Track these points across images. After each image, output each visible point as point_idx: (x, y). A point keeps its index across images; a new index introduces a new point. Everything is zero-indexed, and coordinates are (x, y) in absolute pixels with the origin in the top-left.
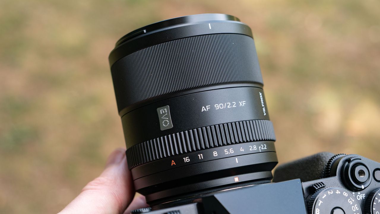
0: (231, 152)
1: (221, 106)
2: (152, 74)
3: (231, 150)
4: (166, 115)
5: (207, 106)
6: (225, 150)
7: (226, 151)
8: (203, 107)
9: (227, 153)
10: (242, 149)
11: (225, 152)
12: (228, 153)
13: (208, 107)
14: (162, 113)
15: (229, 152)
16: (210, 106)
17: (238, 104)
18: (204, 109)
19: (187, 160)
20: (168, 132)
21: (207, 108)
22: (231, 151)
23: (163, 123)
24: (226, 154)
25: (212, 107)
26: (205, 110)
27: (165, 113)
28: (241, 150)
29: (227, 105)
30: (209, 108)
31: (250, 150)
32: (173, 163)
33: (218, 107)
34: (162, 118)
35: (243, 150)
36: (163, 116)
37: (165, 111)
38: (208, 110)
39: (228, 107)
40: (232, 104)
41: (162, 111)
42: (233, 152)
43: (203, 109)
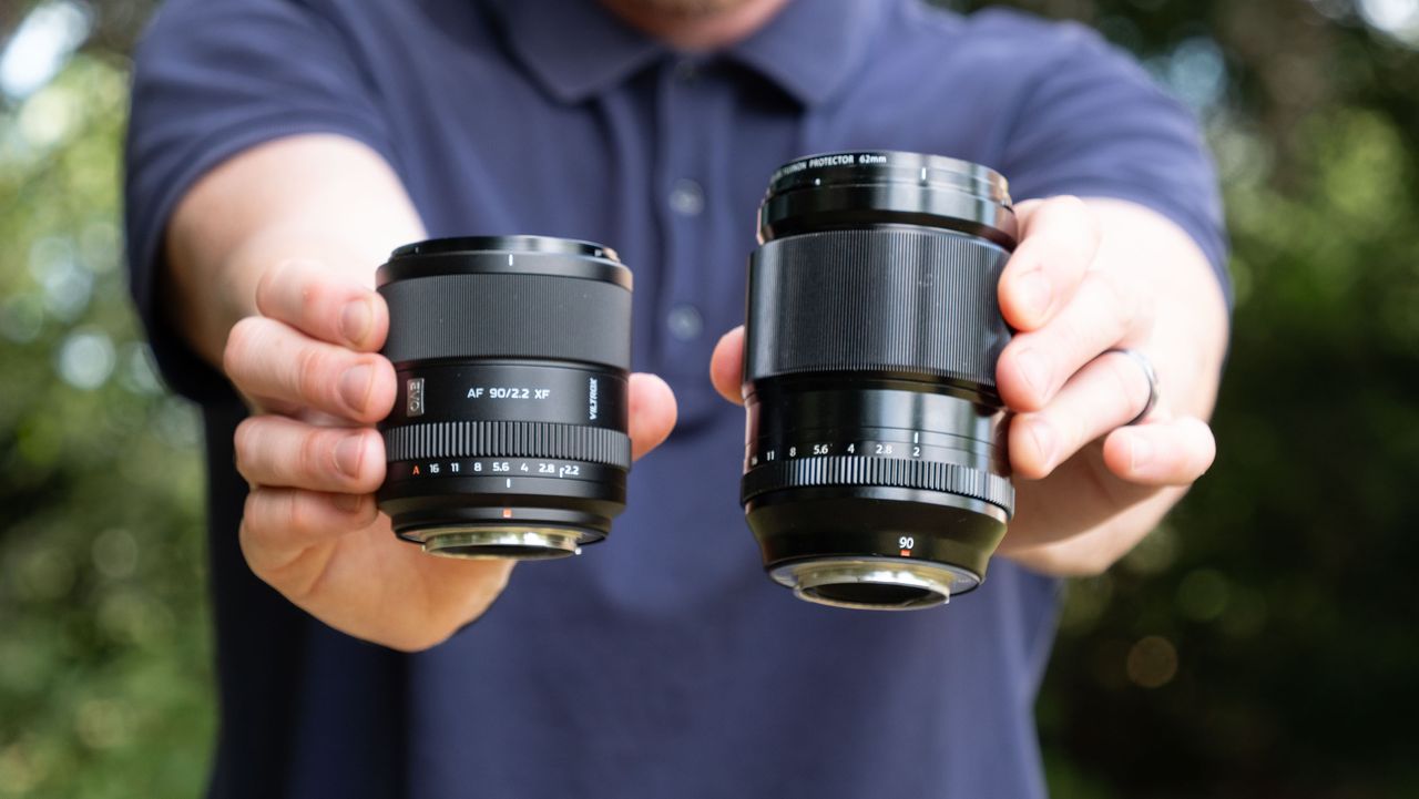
1: (501, 393)
5: (477, 390)
6: (495, 464)
8: (471, 390)
14: (413, 389)
16: (482, 390)
17: (532, 394)
19: (434, 469)
20: (418, 420)
21: (478, 393)
23: (411, 405)
25: (486, 394)
26: (474, 395)
27: (417, 390)
29: (512, 392)
30: (482, 393)
32: (416, 470)
33: (496, 393)
37: (417, 385)
38: (479, 396)
39: (513, 397)
40: (521, 393)
41: (413, 386)
43: (471, 393)
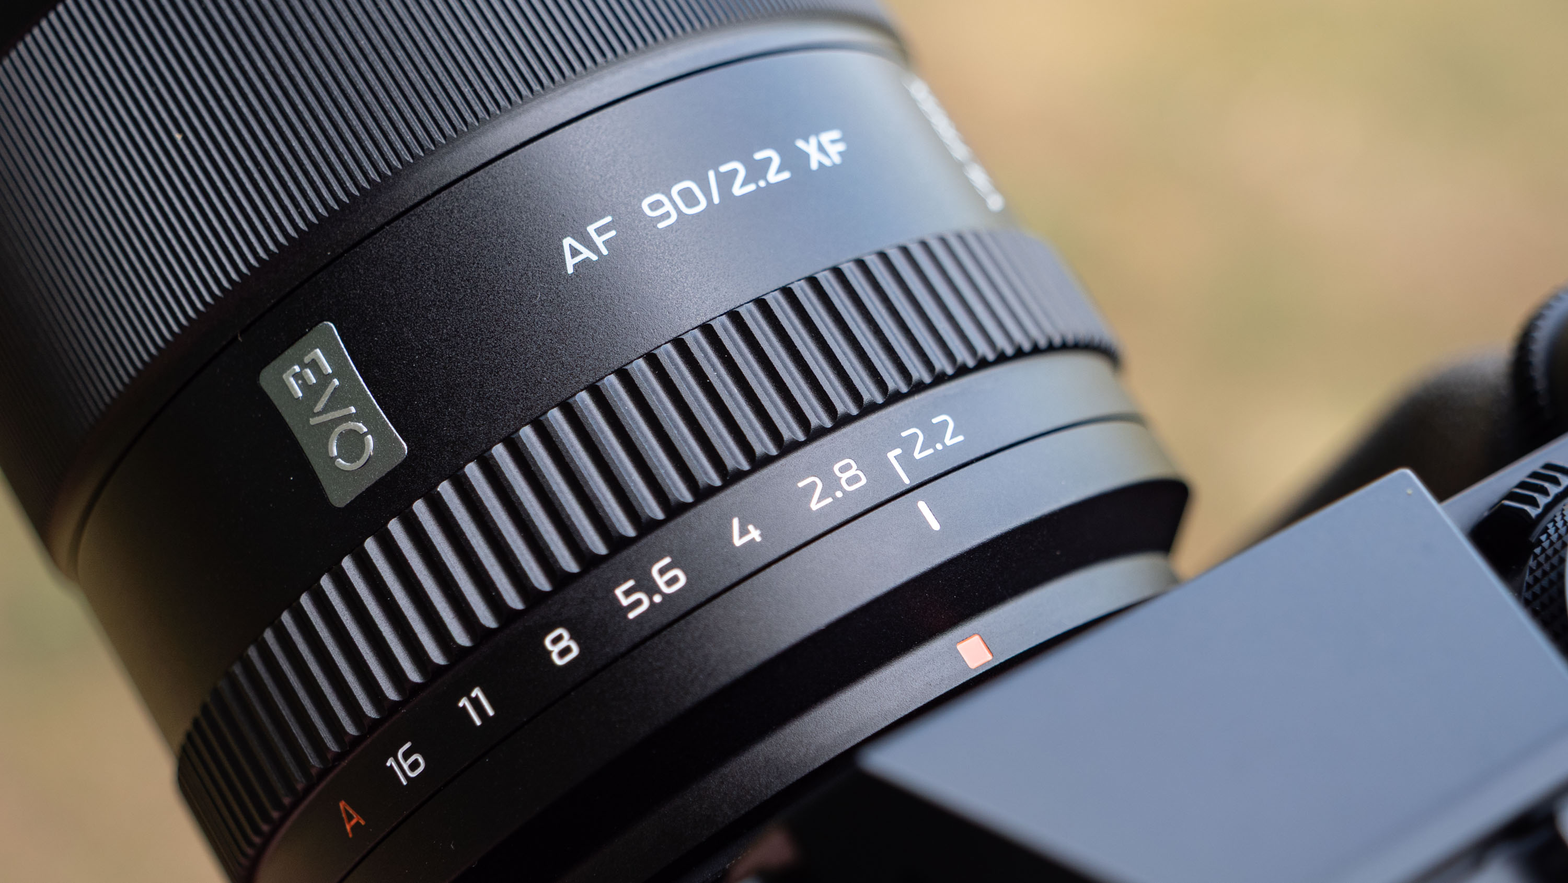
0: (670, 583)
2: (180, 130)
3: (662, 572)
4: (330, 390)
5: (591, 229)
6: (619, 592)
7: (627, 593)
8: (568, 242)
9: (639, 602)
10: (744, 532)
11: (625, 602)
12: (646, 604)
13: (600, 232)
14: (305, 386)
15: (652, 589)
16: (608, 219)
18: (575, 253)
21: (599, 241)
22: (661, 582)
23: (335, 452)
24: (631, 615)
25: (631, 224)
26: (586, 253)
27: (324, 379)
28: (738, 542)
30: (613, 233)
31: (815, 506)
33: (668, 207)
34: (314, 421)
35: (755, 534)
36: (319, 407)
37: (314, 366)
38: (605, 252)
41: (297, 376)
42: (682, 581)
43: (574, 255)
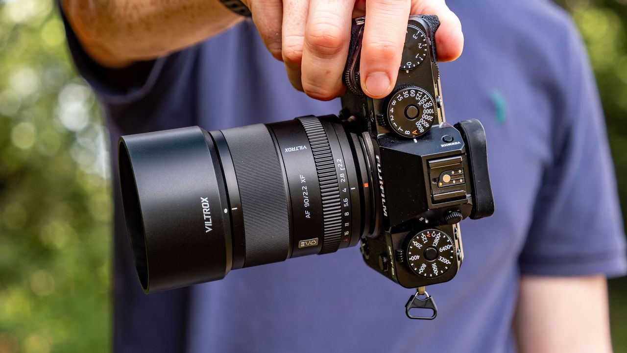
1: (306, 201)
7: (345, 205)
15: (346, 202)
16: (306, 211)
24: (348, 206)
26: (309, 215)
29: (305, 195)
31: (344, 181)
35: (345, 189)
39: (307, 194)
40: (305, 190)
42: (347, 199)
